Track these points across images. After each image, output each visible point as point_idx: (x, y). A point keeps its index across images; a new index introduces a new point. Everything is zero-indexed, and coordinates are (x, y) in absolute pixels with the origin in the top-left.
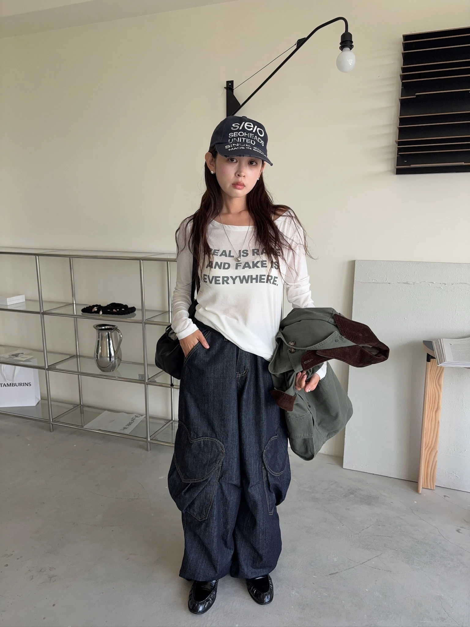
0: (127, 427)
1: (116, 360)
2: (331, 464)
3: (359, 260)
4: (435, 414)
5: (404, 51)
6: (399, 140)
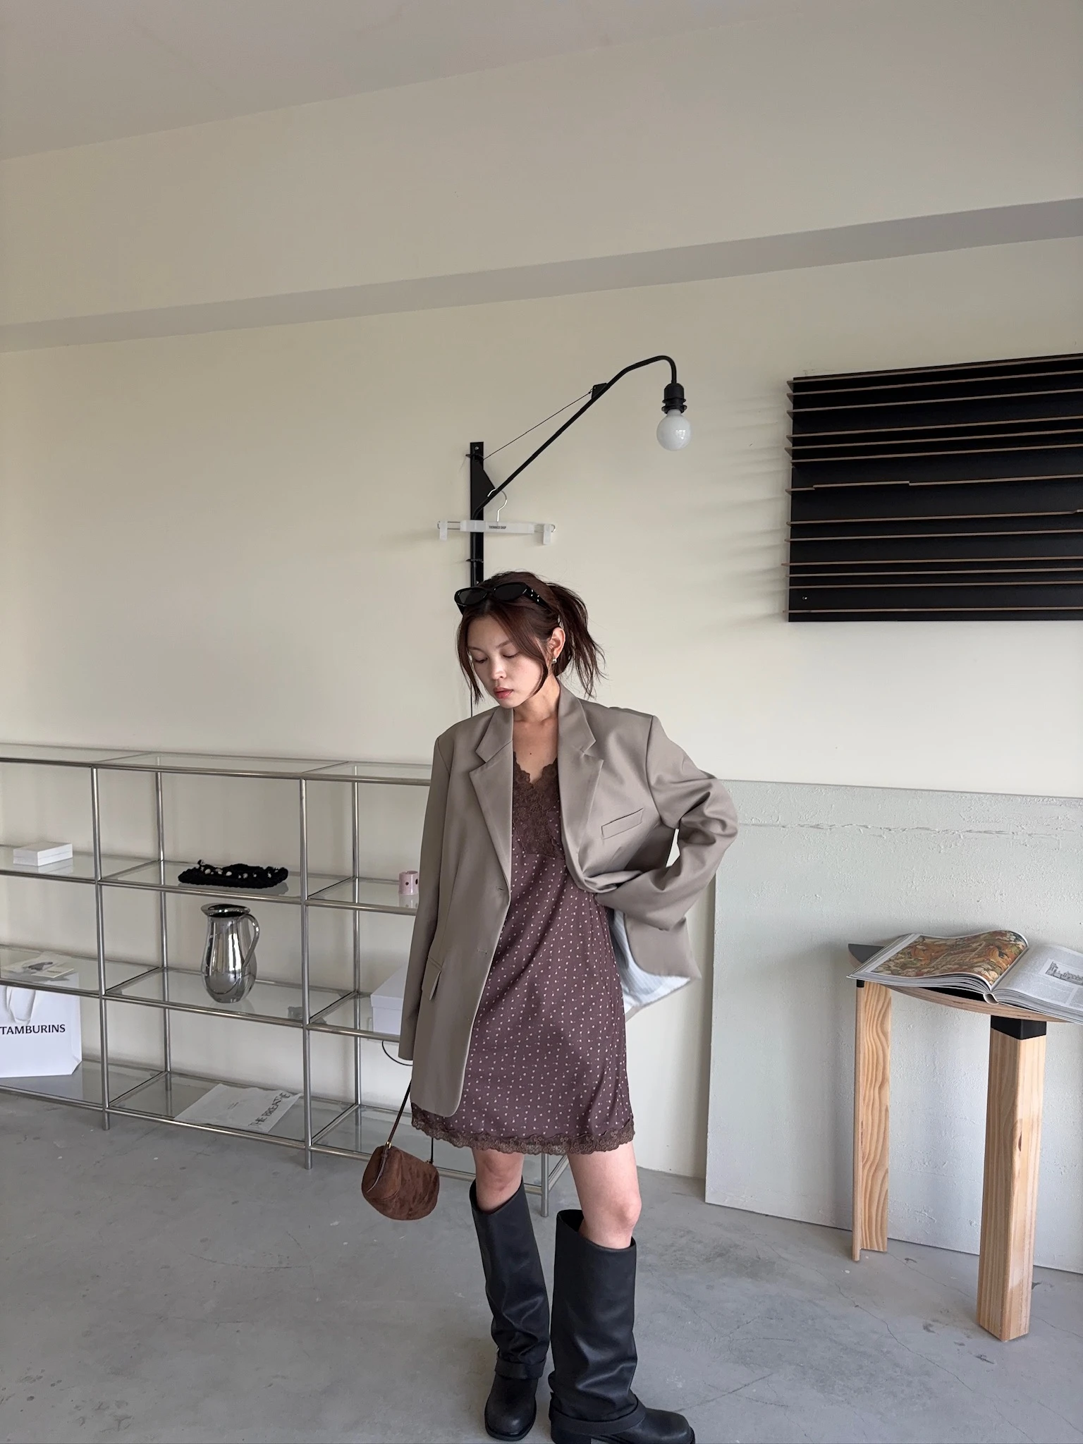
0: (264, 1117)
1: (246, 978)
4: (880, 1093)
5: (794, 408)
6: (791, 562)
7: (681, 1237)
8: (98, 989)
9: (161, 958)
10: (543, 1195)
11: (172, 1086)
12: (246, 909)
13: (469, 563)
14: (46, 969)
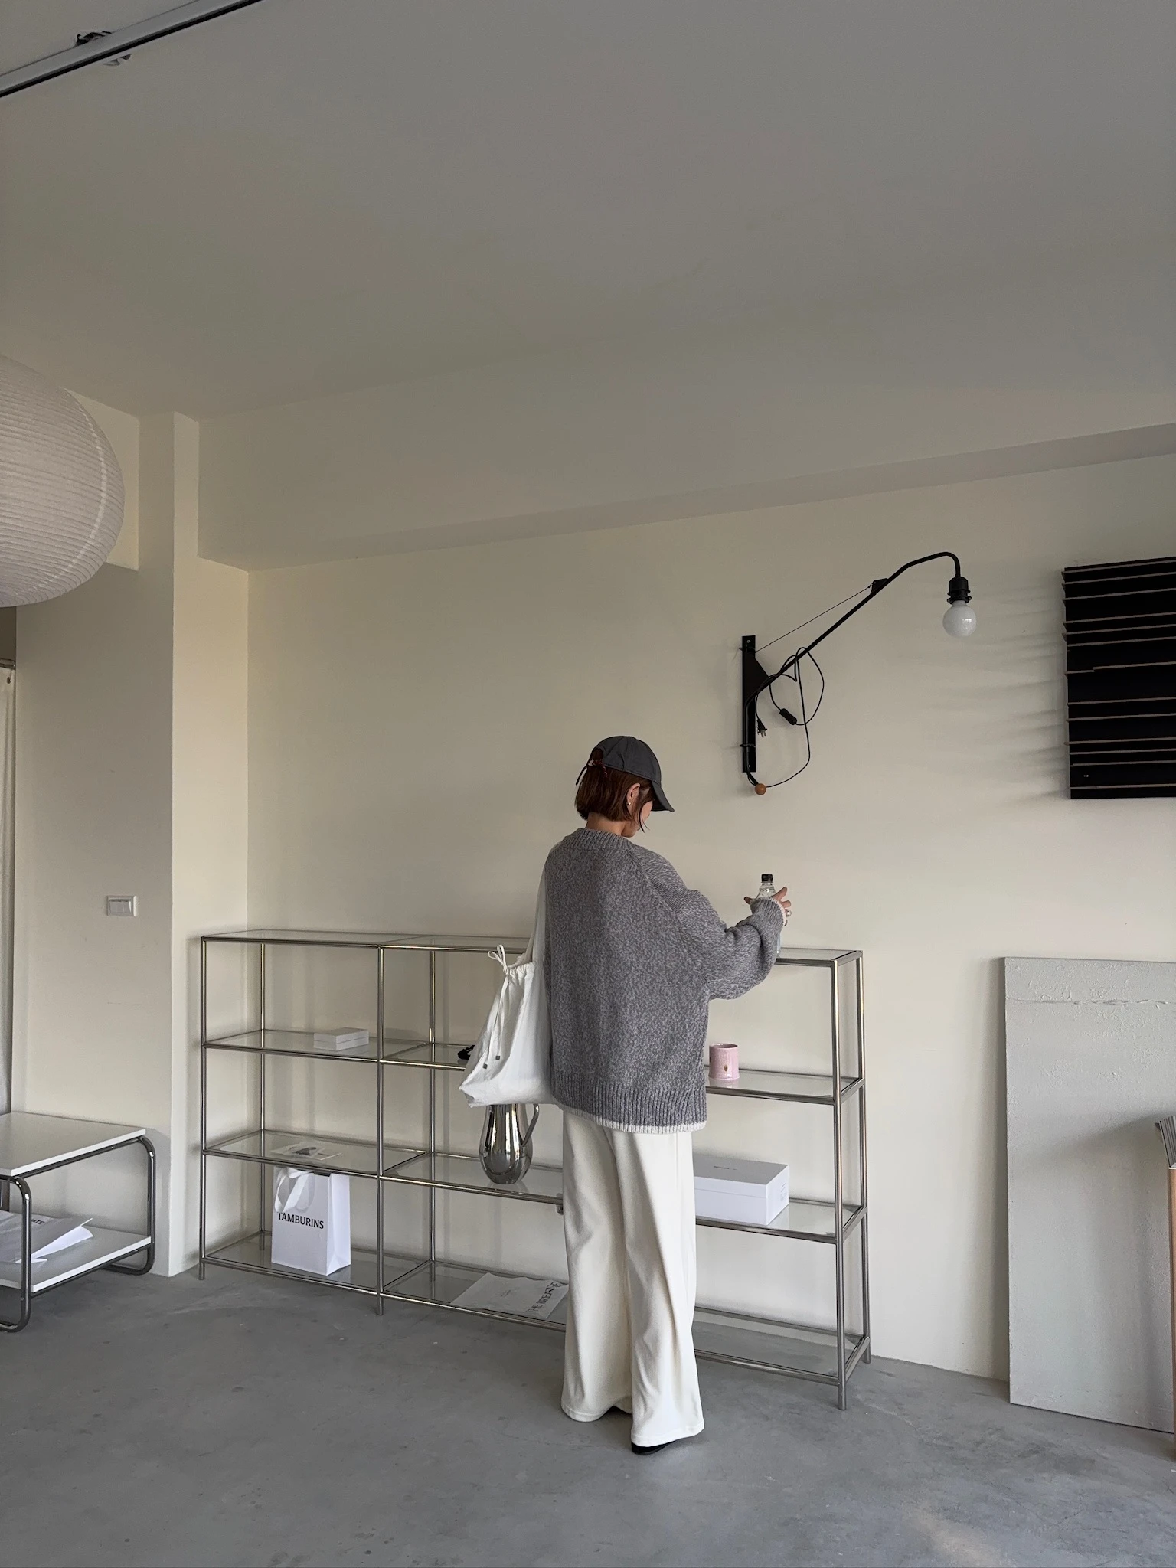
0: (540, 1305)
1: (523, 1160)
2: (984, 1395)
3: (1012, 958)
5: (1066, 597)
6: (1070, 741)
7: (991, 1434)
8: (375, 1169)
9: (427, 1142)
10: (840, 1387)
11: (437, 1275)
13: (741, 748)
14: (316, 1152)
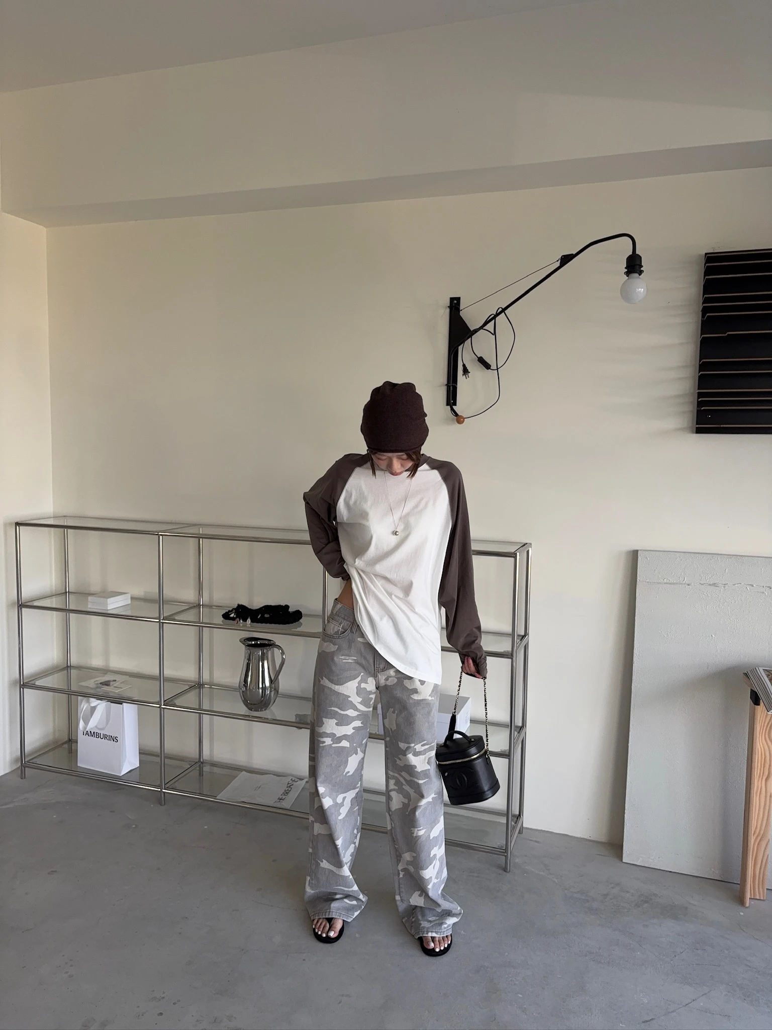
0: (284, 797)
1: (273, 693)
2: (603, 856)
3: (644, 550)
4: (766, 784)
5: (705, 277)
6: (698, 389)
8: (158, 699)
9: (197, 676)
10: (506, 857)
11: (204, 773)
12: (272, 642)
13: (446, 387)
14: (113, 685)
